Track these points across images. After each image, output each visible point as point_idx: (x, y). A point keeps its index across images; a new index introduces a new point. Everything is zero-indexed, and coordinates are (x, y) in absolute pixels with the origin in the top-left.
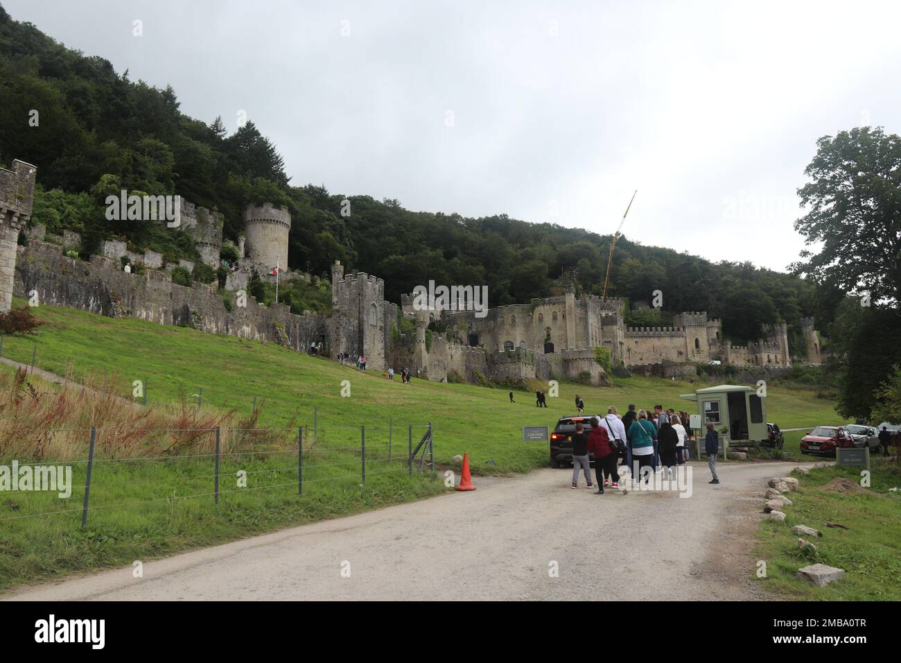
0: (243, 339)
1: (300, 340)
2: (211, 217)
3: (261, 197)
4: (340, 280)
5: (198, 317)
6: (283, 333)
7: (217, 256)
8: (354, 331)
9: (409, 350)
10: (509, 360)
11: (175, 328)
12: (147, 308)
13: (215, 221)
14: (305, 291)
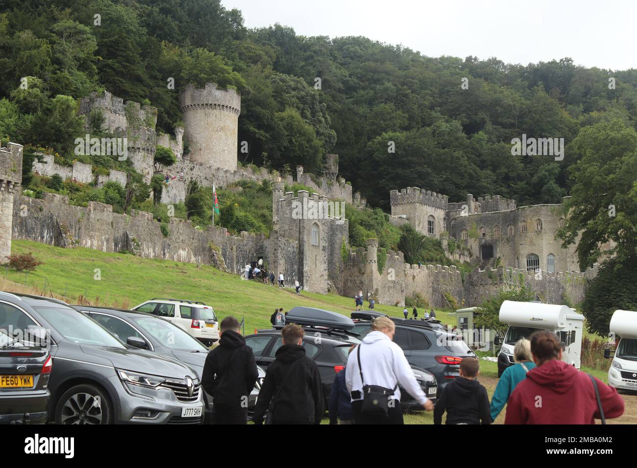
0: (179, 264)
1: (237, 263)
2: (143, 112)
3: (203, 75)
4: (280, 197)
5: (137, 243)
6: (219, 256)
7: (151, 161)
8: (294, 252)
9: (360, 271)
10: (490, 281)
11: (117, 255)
12: (91, 237)
13: (147, 117)
14: (254, 198)
